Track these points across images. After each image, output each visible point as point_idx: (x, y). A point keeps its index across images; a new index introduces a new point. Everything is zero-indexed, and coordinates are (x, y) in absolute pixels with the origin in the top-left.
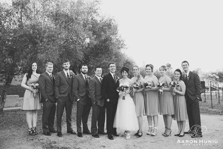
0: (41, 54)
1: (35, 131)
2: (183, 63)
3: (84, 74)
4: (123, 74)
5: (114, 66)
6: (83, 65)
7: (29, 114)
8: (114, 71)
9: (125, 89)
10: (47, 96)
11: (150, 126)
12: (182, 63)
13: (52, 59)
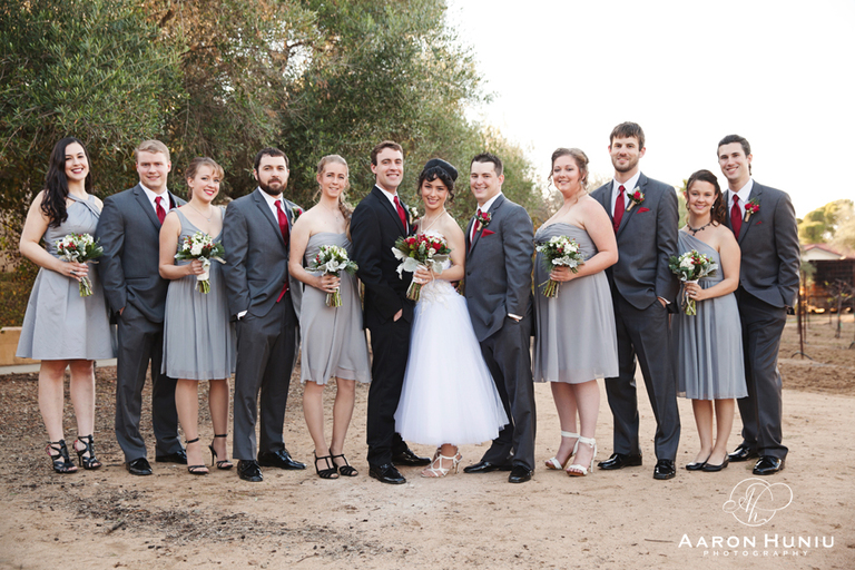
0: (74, 109)
1: (87, 455)
2: (724, 146)
3: (273, 193)
4: (426, 191)
5: (397, 161)
6: (265, 153)
7: (52, 377)
8: (398, 181)
9: (432, 251)
10: (128, 291)
11: (568, 435)
12: (720, 145)
13: (125, 135)
